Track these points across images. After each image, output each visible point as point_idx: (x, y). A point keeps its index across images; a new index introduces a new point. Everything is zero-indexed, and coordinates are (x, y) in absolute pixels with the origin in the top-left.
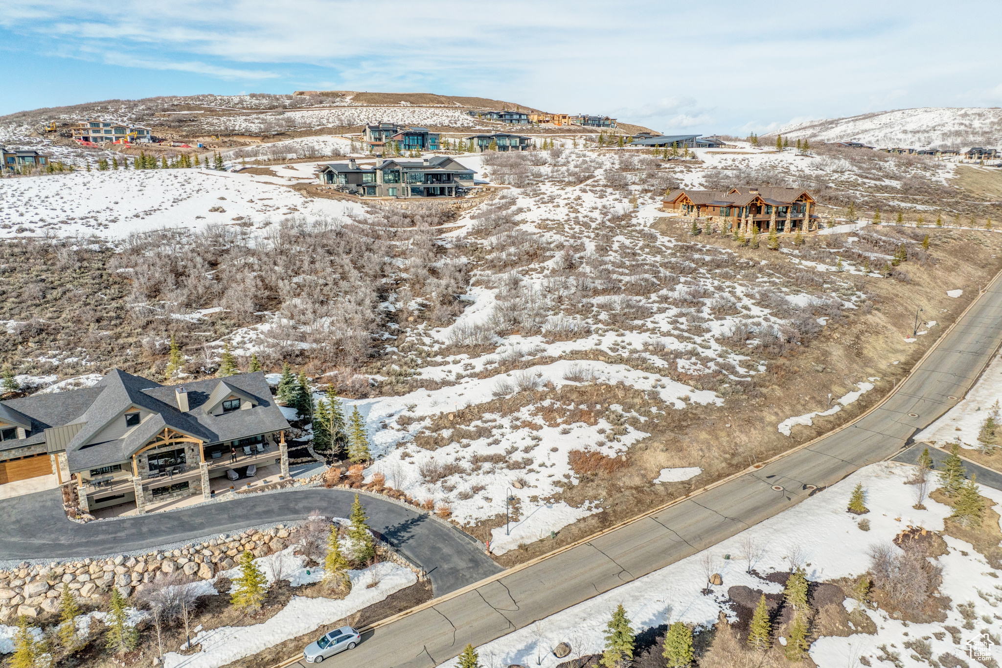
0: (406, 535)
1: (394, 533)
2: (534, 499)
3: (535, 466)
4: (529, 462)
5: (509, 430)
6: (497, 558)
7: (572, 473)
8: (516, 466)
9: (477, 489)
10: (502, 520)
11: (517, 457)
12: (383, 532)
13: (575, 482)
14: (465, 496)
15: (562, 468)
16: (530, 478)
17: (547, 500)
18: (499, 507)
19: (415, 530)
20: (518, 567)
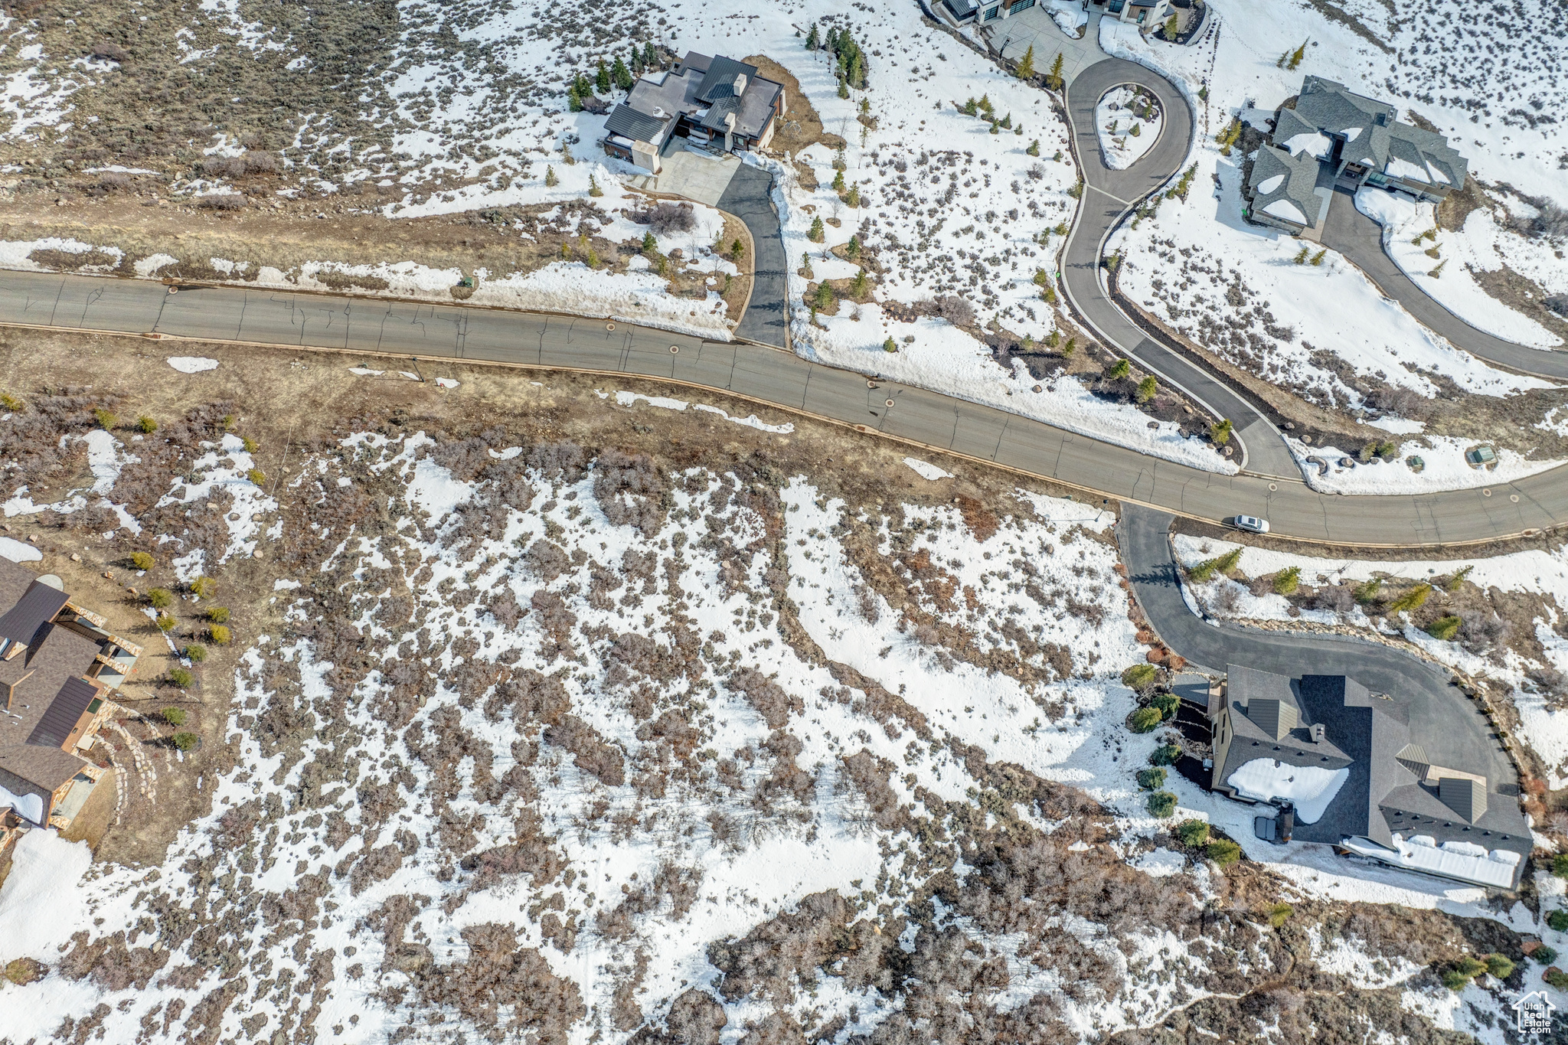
0: (1159, 572)
1: (1166, 578)
2: (1051, 530)
3: (1018, 556)
4: (1016, 564)
5: (992, 613)
6: (1118, 512)
7: (1003, 526)
8: (1030, 571)
9: (1078, 572)
10: (1088, 534)
11: (1018, 577)
12: (1173, 585)
13: (1009, 518)
14: (1092, 573)
15: (1005, 534)
16: (1034, 549)
17: (1043, 523)
18: (1082, 543)
19: (1148, 571)
20: (1111, 496)
